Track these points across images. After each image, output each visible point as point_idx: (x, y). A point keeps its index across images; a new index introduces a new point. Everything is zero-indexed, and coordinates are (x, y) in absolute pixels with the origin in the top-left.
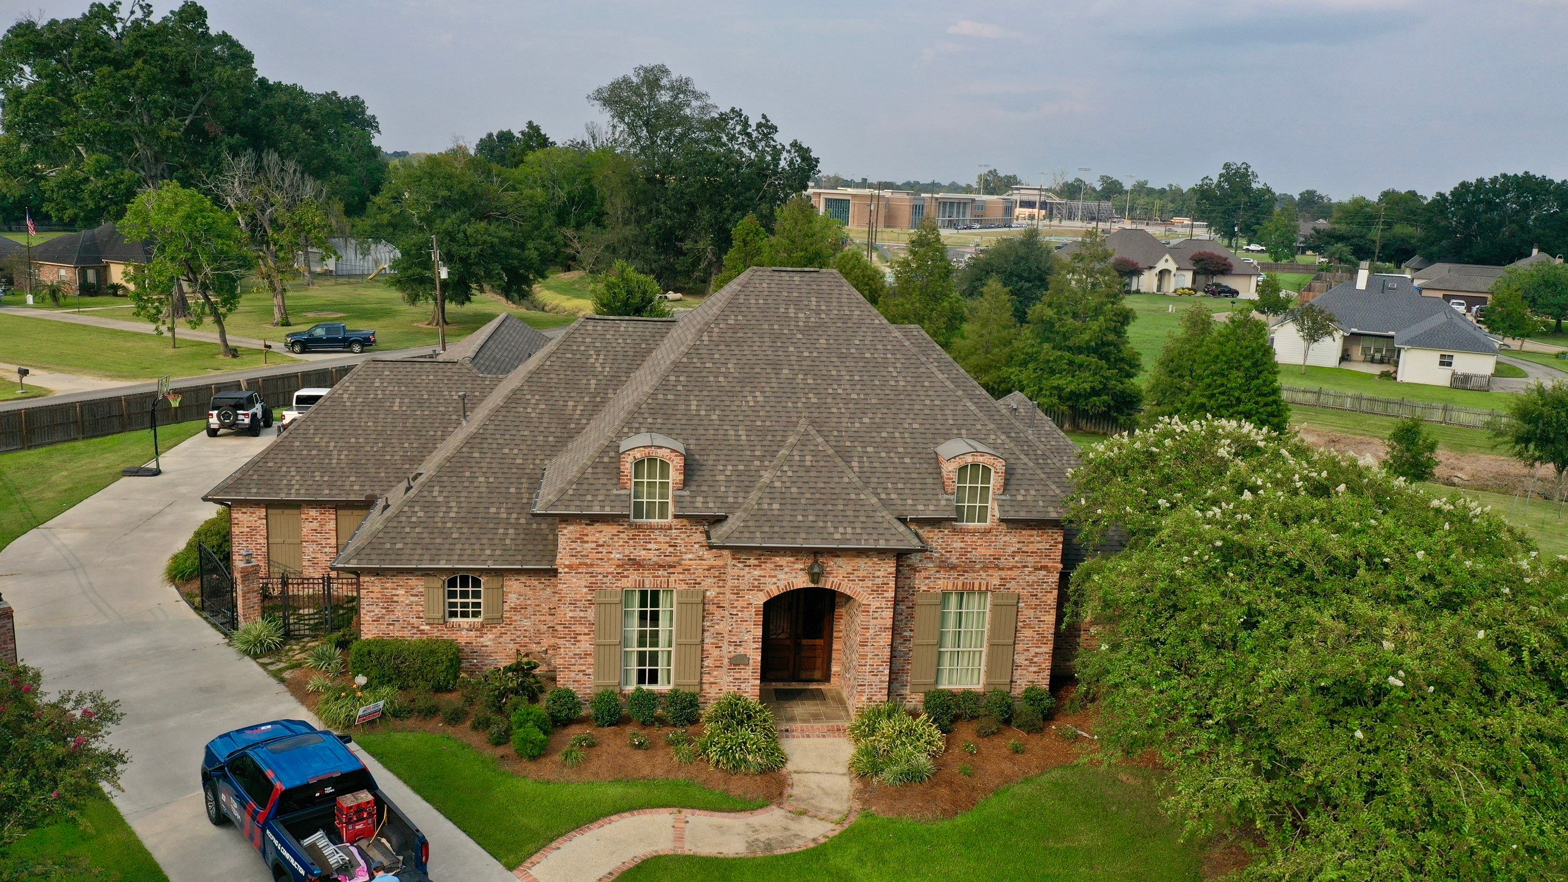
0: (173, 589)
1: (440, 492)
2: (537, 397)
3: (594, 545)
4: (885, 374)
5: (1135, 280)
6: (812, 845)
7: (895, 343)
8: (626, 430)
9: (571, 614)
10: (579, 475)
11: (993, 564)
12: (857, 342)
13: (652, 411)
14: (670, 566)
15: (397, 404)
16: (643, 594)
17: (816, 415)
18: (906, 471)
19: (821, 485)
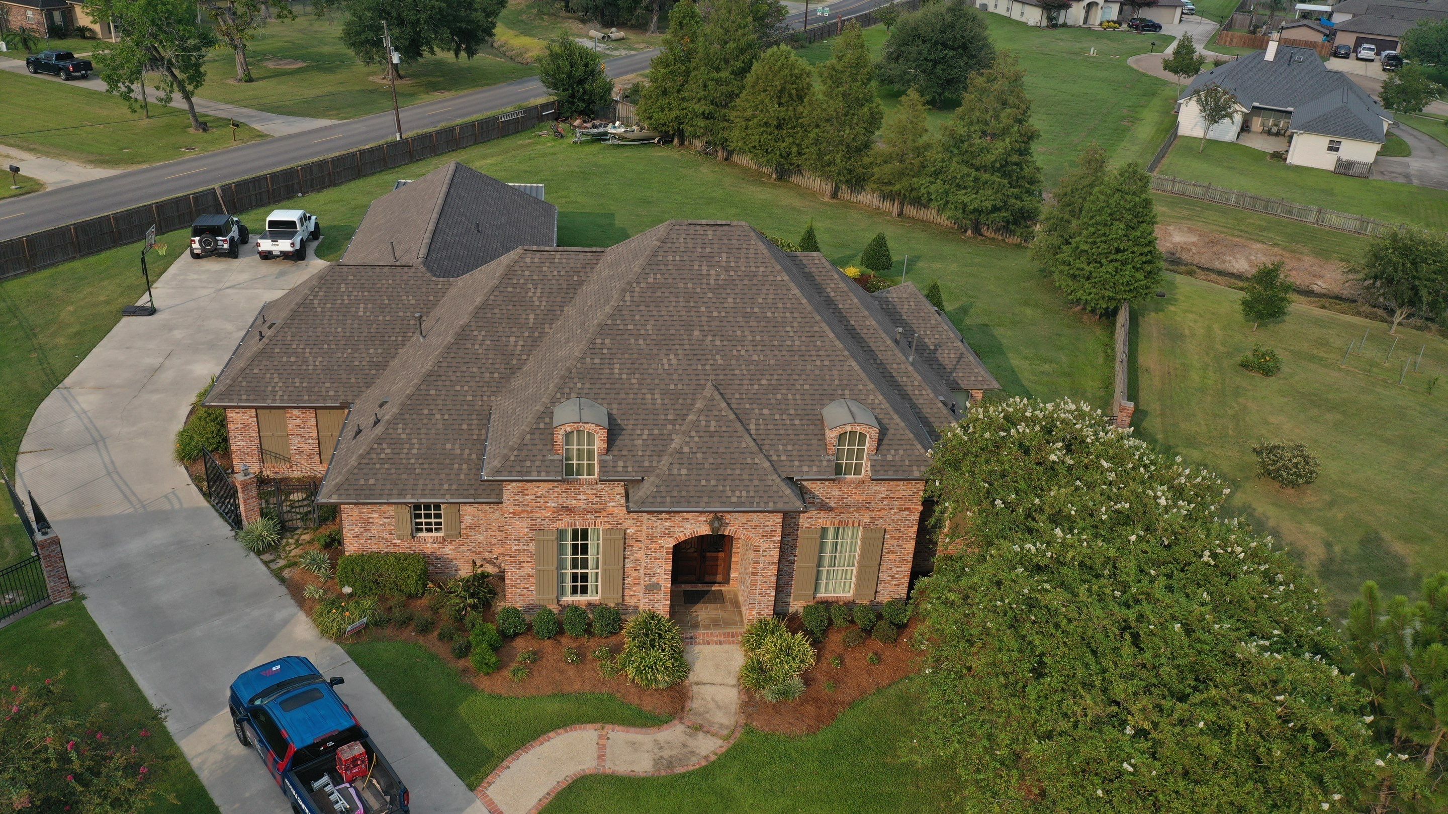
0: (183, 469)
1: (404, 429)
2: (483, 333)
3: (533, 497)
4: (783, 334)
5: (1063, 12)
6: (704, 763)
7: (793, 301)
8: (558, 395)
9: (515, 548)
10: (519, 442)
11: (866, 506)
12: (760, 300)
13: (581, 376)
14: (596, 512)
15: (361, 309)
16: (575, 532)
17: (721, 377)
18: (795, 432)
19: (722, 450)
